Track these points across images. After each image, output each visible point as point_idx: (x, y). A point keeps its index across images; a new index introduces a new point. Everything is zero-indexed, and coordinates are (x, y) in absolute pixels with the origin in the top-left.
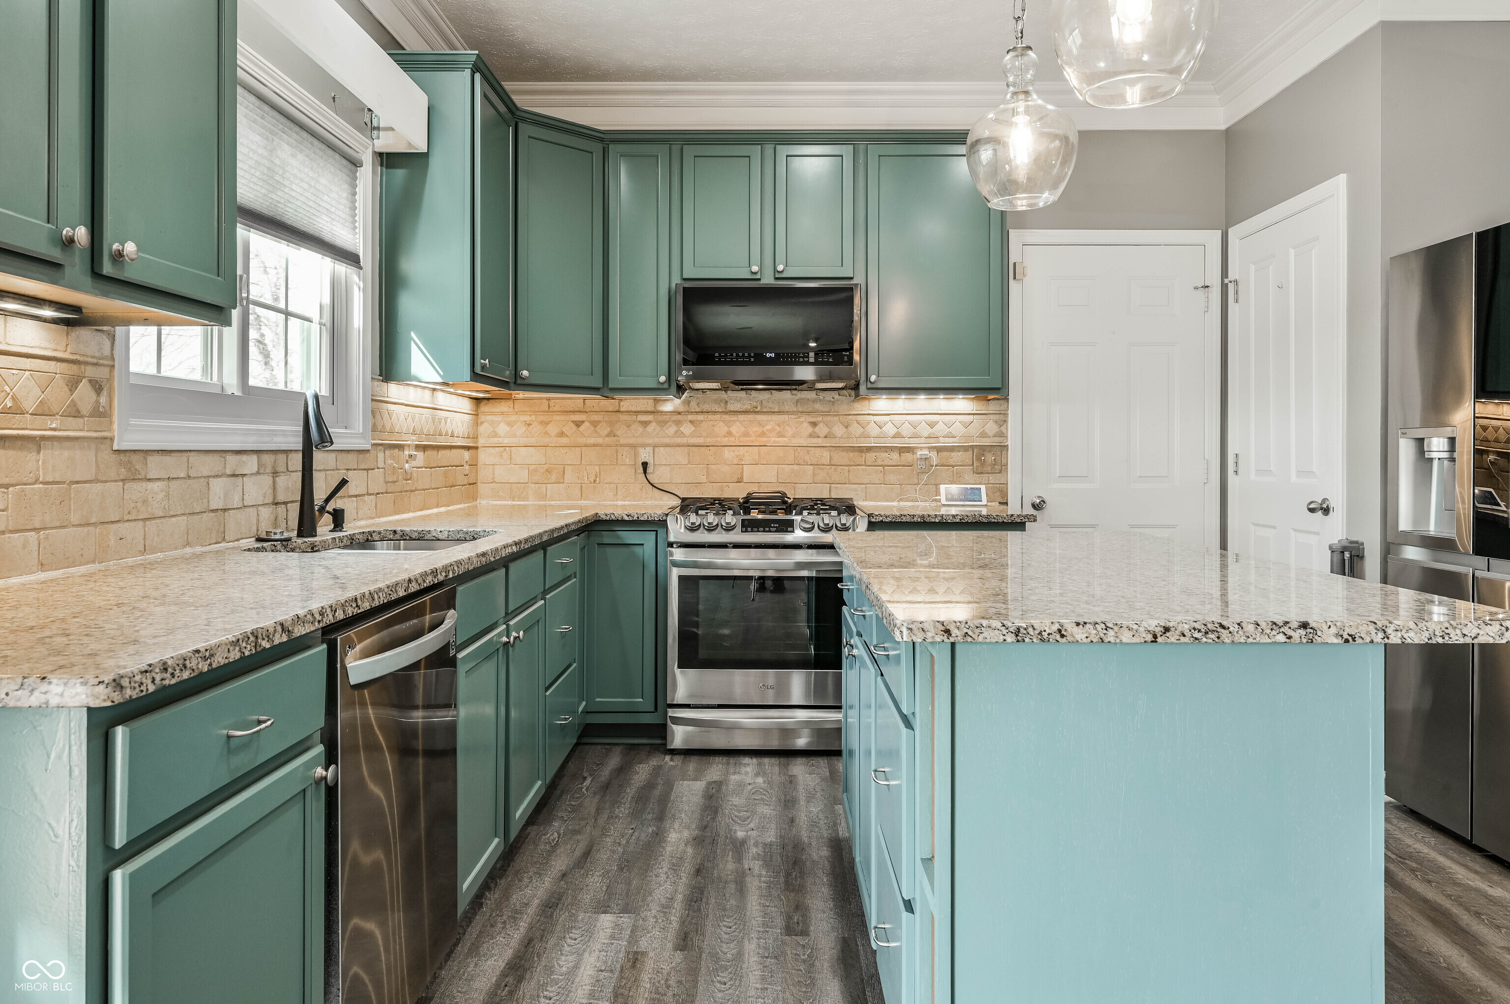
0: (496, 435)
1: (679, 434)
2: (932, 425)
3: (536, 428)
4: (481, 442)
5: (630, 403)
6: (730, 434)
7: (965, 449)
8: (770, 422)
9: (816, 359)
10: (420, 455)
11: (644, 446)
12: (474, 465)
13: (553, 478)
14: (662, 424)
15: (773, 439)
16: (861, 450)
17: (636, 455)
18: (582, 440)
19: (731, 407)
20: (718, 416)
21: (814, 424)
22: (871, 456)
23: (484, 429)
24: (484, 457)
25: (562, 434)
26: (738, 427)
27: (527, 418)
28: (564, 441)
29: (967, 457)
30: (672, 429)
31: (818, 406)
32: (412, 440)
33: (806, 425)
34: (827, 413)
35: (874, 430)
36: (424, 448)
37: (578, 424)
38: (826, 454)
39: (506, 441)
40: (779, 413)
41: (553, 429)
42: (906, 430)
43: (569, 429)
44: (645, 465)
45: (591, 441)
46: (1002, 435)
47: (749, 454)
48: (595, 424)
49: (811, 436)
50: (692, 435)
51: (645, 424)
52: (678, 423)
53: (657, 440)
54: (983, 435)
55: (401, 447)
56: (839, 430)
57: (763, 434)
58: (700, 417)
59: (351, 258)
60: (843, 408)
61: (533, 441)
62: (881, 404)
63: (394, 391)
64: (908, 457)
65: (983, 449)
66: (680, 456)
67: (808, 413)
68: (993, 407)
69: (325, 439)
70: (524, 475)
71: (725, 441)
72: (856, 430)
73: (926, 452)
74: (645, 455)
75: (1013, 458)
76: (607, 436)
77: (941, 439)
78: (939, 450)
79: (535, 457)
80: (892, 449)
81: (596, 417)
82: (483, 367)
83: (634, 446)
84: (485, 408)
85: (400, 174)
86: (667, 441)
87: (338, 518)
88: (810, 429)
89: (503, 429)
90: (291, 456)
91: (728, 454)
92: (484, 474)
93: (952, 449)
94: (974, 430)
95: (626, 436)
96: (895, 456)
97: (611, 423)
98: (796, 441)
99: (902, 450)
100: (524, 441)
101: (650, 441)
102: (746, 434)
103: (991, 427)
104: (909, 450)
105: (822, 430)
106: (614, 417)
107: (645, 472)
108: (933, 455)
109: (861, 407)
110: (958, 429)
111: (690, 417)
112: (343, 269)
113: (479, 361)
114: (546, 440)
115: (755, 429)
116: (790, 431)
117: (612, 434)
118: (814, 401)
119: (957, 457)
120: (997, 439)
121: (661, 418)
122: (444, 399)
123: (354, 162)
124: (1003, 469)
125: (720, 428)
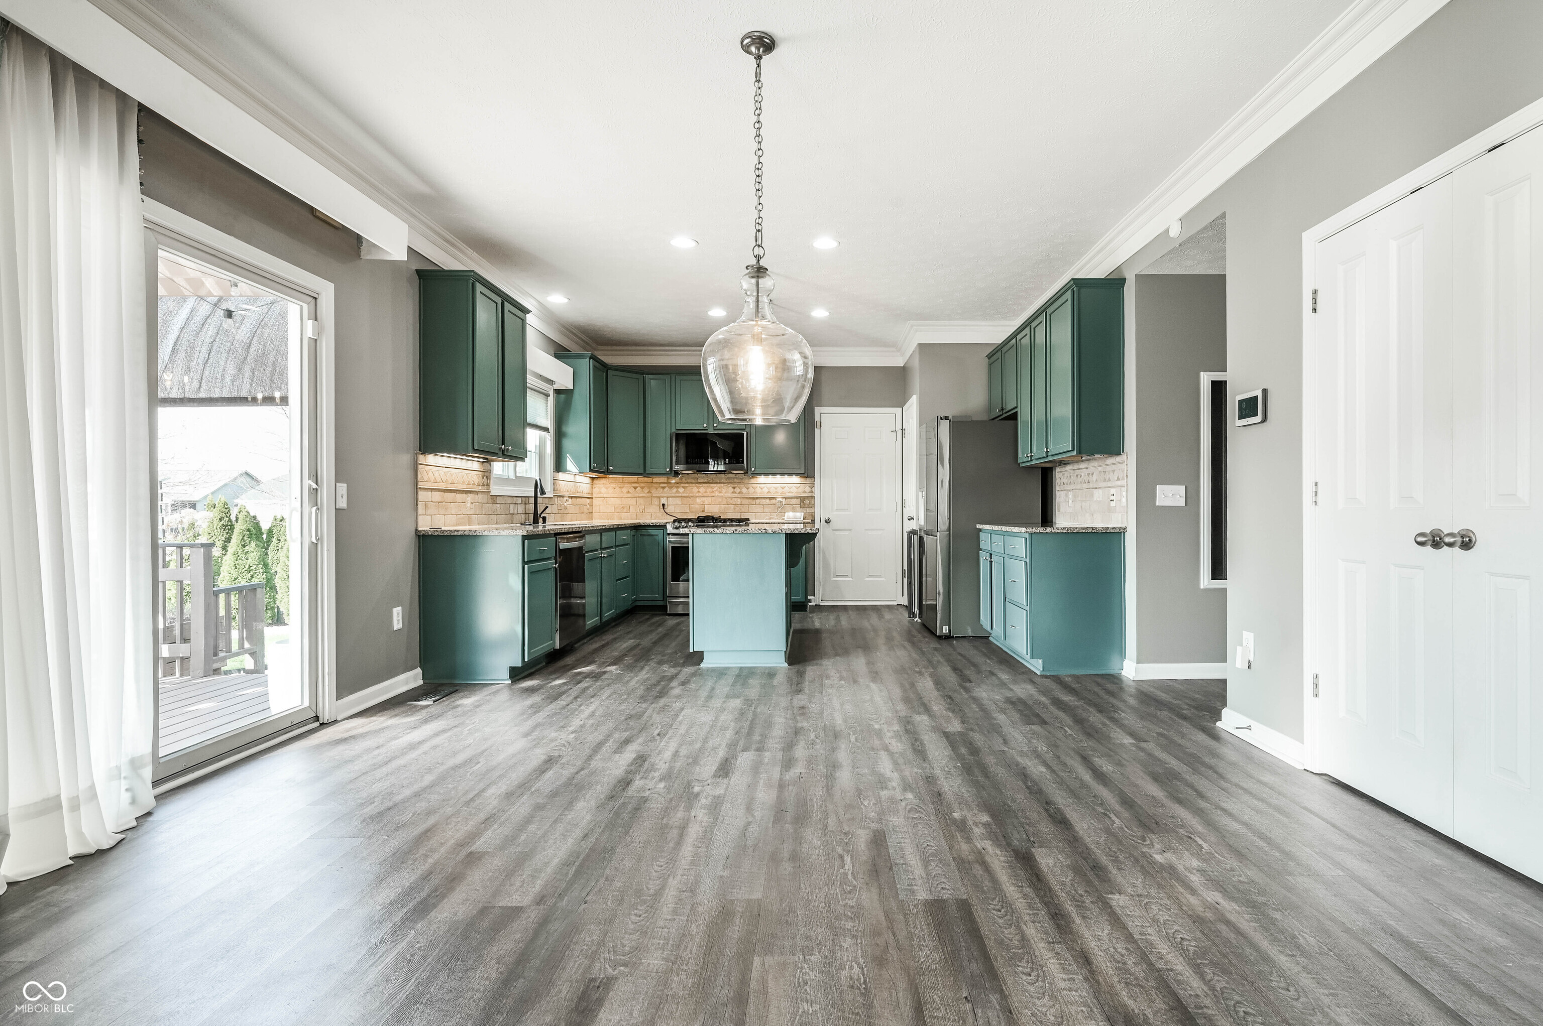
0: (601, 493)
1: (678, 492)
2: (783, 488)
3: (618, 490)
4: (596, 496)
5: (657, 479)
6: (699, 492)
7: (797, 498)
8: (716, 487)
9: (729, 461)
10: (570, 500)
11: (663, 497)
12: (591, 505)
13: (625, 510)
14: (671, 488)
15: (717, 494)
16: (754, 498)
17: (660, 500)
18: (637, 495)
19: (699, 481)
20: (694, 485)
21: (734, 488)
22: (758, 501)
23: (596, 490)
24: (595, 501)
25: (628, 492)
26: (702, 489)
27: (614, 486)
28: (629, 495)
29: (798, 501)
30: (675, 490)
31: (736, 480)
32: (567, 494)
33: (731, 488)
34: (740, 483)
35: (758, 490)
36: (572, 497)
37: (635, 488)
38: (739, 500)
39: (605, 494)
40: (720, 483)
41: (625, 490)
42: (773, 490)
43: (631, 490)
44: (663, 505)
45: (641, 495)
46: (812, 492)
47: (707, 501)
48: (642, 488)
49: (733, 493)
50: (683, 493)
51: (663, 488)
52: (677, 487)
53: (668, 495)
54: (804, 492)
55: (563, 497)
56: (744, 490)
57: (713, 492)
58: (686, 485)
59: (546, 430)
60: (746, 481)
61: (616, 495)
62: (762, 479)
63: (561, 476)
64: (773, 501)
65: (805, 497)
66: (678, 501)
67: (731, 483)
68: (808, 480)
69: (543, 492)
70: (612, 509)
71: (697, 495)
72: (751, 490)
73: (780, 499)
74: (663, 501)
75: (817, 501)
76: (648, 493)
77: (787, 494)
78: (786, 498)
79: (617, 502)
80: (767, 498)
81: (642, 485)
82: (594, 467)
83: (659, 497)
84: (596, 481)
85: (563, 396)
86: (673, 495)
87: (544, 519)
88: (733, 490)
89: (603, 490)
90: (530, 498)
91: (698, 500)
92: (596, 509)
93: (792, 498)
94: (801, 490)
95: (655, 493)
96: (768, 501)
97: (649, 488)
98: (726, 495)
99: (771, 498)
100: (613, 495)
101: (666, 495)
102: (705, 492)
103: (808, 489)
104: (774, 498)
105: (737, 490)
106: (650, 485)
107: (663, 508)
108: (784, 500)
109: (754, 481)
110: (794, 490)
111: (682, 485)
112: (543, 433)
113: (593, 465)
114: (622, 495)
115: (709, 490)
116: (726, 490)
117: (649, 492)
118: (734, 478)
119: (794, 501)
120: (810, 494)
121: (670, 485)
122: (579, 478)
123: (547, 395)
124: (813, 506)
125: (695, 490)
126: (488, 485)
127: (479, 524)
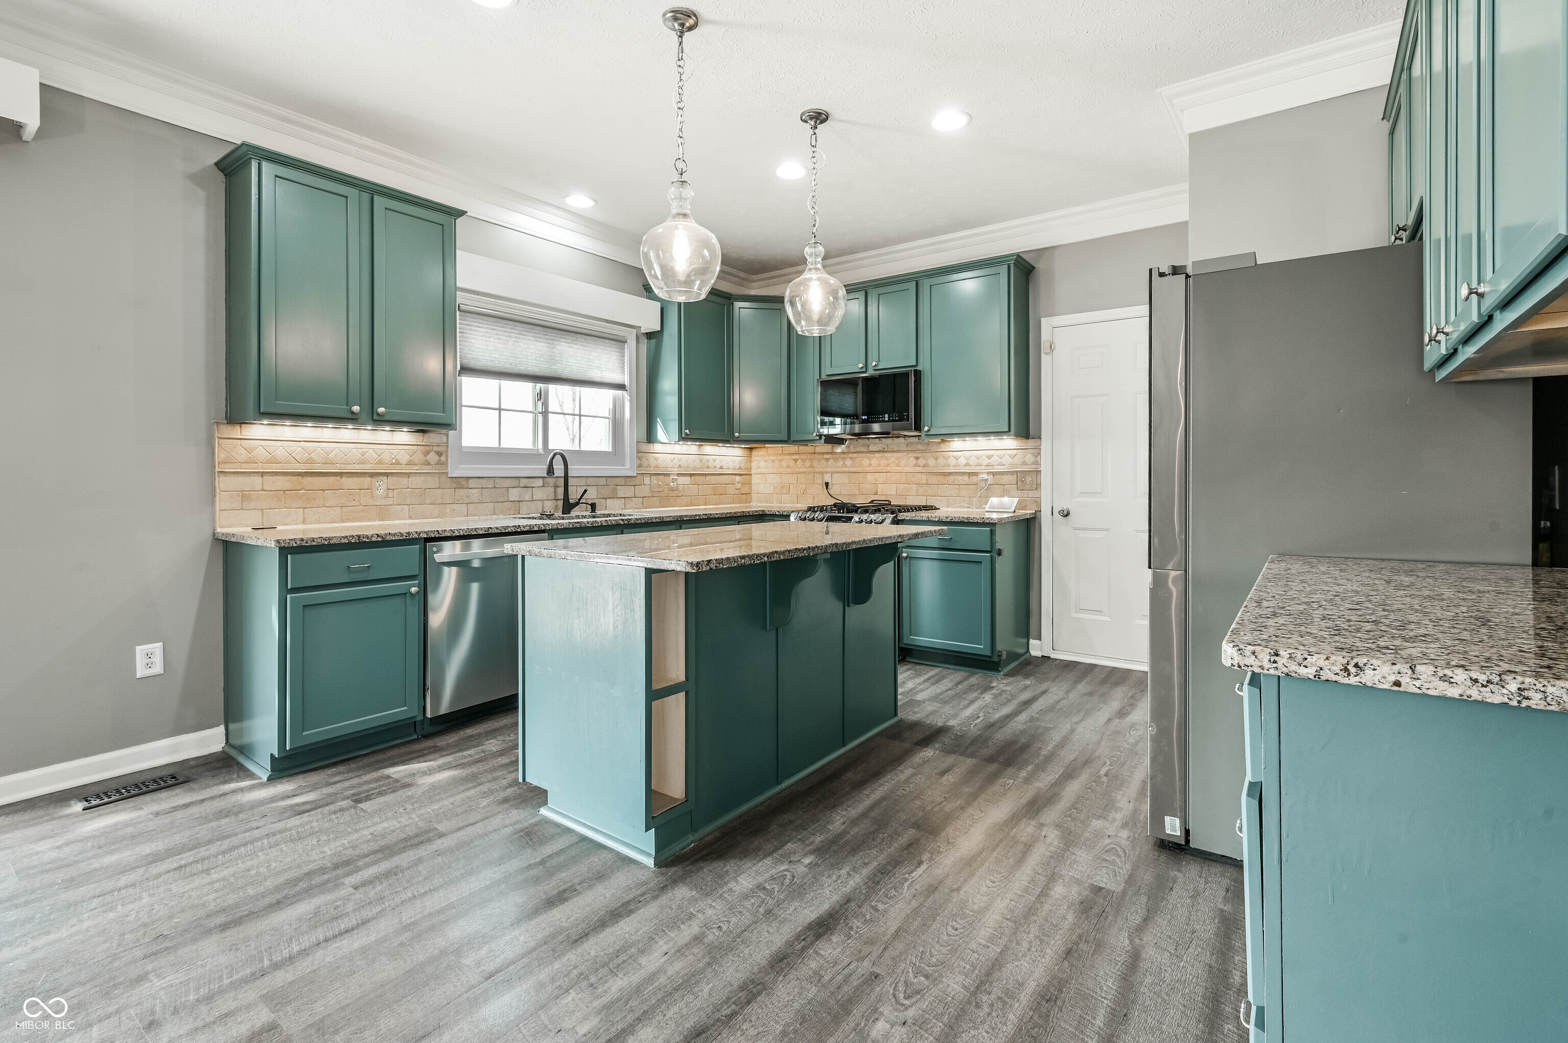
0: (759, 468)
1: (844, 465)
2: (989, 457)
3: (777, 463)
4: (753, 471)
5: (819, 448)
6: (870, 465)
7: (1012, 473)
8: (892, 457)
9: (889, 418)
10: (685, 478)
11: (827, 473)
12: (747, 483)
13: (785, 491)
14: (836, 460)
15: (894, 468)
16: (945, 474)
17: (823, 478)
18: (797, 470)
19: (873, 448)
20: (864, 454)
21: (917, 458)
22: (951, 478)
23: (754, 464)
24: (755, 479)
25: (788, 467)
26: (873, 461)
27: (772, 458)
28: (789, 470)
29: (1013, 478)
30: (840, 463)
31: (919, 447)
32: (676, 471)
33: (912, 458)
34: (924, 451)
35: (952, 461)
36: (691, 475)
37: (796, 461)
38: (924, 477)
39: (763, 471)
40: (898, 451)
41: (784, 464)
42: (973, 461)
43: (792, 463)
44: (827, 484)
45: (802, 470)
46: (1037, 463)
47: (881, 477)
48: (804, 461)
49: (915, 466)
50: (851, 466)
51: (827, 460)
52: (844, 459)
53: (833, 469)
54: (1024, 463)
55: (668, 475)
56: (931, 462)
57: (888, 465)
58: (855, 455)
59: (621, 387)
60: (934, 448)
61: (775, 470)
62: (956, 444)
63: (652, 447)
64: (974, 479)
65: (1024, 473)
66: (844, 479)
67: (914, 451)
68: (1031, 443)
70: (771, 490)
71: (868, 469)
72: (942, 461)
73: (985, 476)
74: (827, 478)
75: (1045, 479)
76: (809, 467)
77: (996, 467)
78: (994, 474)
79: (777, 479)
80: (964, 473)
81: (804, 456)
82: (687, 434)
83: (822, 473)
84: (755, 453)
86: (838, 470)
87: (595, 507)
88: (915, 461)
89: (762, 464)
91: (870, 477)
92: (754, 488)
93: (1002, 473)
94: (1018, 460)
95: (817, 467)
96: (966, 478)
97: (811, 460)
98: (907, 469)
99: (970, 474)
100: (772, 471)
101: (830, 470)
102: (879, 465)
103: (1030, 458)
104: (975, 474)
105: (922, 462)
106: (812, 456)
107: (827, 488)
108: (990, 477)
109: (944, 447)
110: (1007, 460)
111: (850, 455)
112: (615, 392)
114: (782, 470)
115: (884, 462)
116: (903, 463)
117: (811, 466)
118: (917, 443)
119: (1006, 479)
120: (1034, 466)
121: (835, 456)
122: (712, 450)
123: (622, 342)
124: (1038, 487)
125: (866, 462)
126: (445, 464)
127: (410, 518)
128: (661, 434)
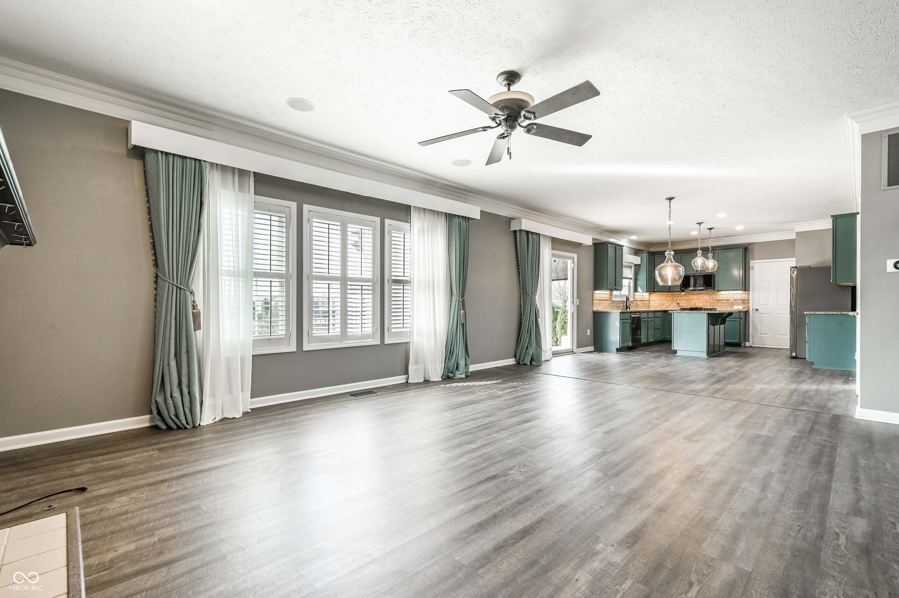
1: (684, 298)
2: (733, 296)
3: (660, 297)
4: (650, 300)
5: (675, 293)
6: (694, 298)
7: (740, 300)
8: (701, 296)
9: (706, 286)
10: (640, 302)
11: (678, 300)
12: (649, 303)
13: (662, 305)
14: (681, 297)
15: (702, 299)
16: (719, 300)
17: (677, 301)
18: (667, 299)
19: (694, 293)
20: (691, 295)
21: (710, 296)
22: (721, 301)
23: (651, 298)
24: (651, 302)
25: (664, 298)
26: (695, 297)
27: (658, 296)
28: (664, 299)
29: (741, 301)
30: (683, 297)
31: (710, 293)
34: (712, 294)
35: (721, 297)
36: (641, 301)
37: (667, 297)
38: (712, 301)
39: (655, 300)
40: (703, 294)
41: (662, 298)
42: (728, 297)
43: (665, 298)
45: (669, 299)
46: (748, 297)
47: (697, 301)
48: (669, 297)
50: (687, 298)
51: (678, 296)
53: (681, 299)
54: (744, 297)
55: (638, 300)
56: (714, 297)
58: (688, 295)
59: (631, 279)
60: (715, 293)
61: (659, 299)
62: (723, 292)
63: (636, 293)
64: (728, 301)
65: (744, 300)
66: (685, 302)
67: (708, 294)
68: (746, 292)
69: (629, 300)
70: (658, 305)
71: (693, 299)
72: (718, 297)
73: (732, 301)
74: (678, 302)
75: (751, 301)
76: (671, 299)
77: (736, 298)
78: (735, 300)
79: (660, 302)
82: (649, 290)
84: (651, 294)
85: (637, 267)
87: (630, 308)
88: (709, 297)
89: (654, 298)
90: (625, 301)
91: (693, 301)
92: (651, 305)
93: (738, 300)
95: (675, 299)
96: (726, 301)
97: (672, 296)
98: (706, 299)
100: (658, 300)
103: (746, 296)
105: (711, 297)
107: (678, 304)
108: (734, 301)
109: (719, 293)
110: (739, 296)
111: (686, 295)
112: (630, 280)
113: (647, 290)
114: (661, 299)
115: (698, 297)
116: (705, 297)
119: (739, 301)
121: (681, 295)
122: (644, 294)
123: (631, 267)
124: (749, 303)
125: (692, 297)
126: (612, 298)
127: (609, 309)
128: (639, 290)
